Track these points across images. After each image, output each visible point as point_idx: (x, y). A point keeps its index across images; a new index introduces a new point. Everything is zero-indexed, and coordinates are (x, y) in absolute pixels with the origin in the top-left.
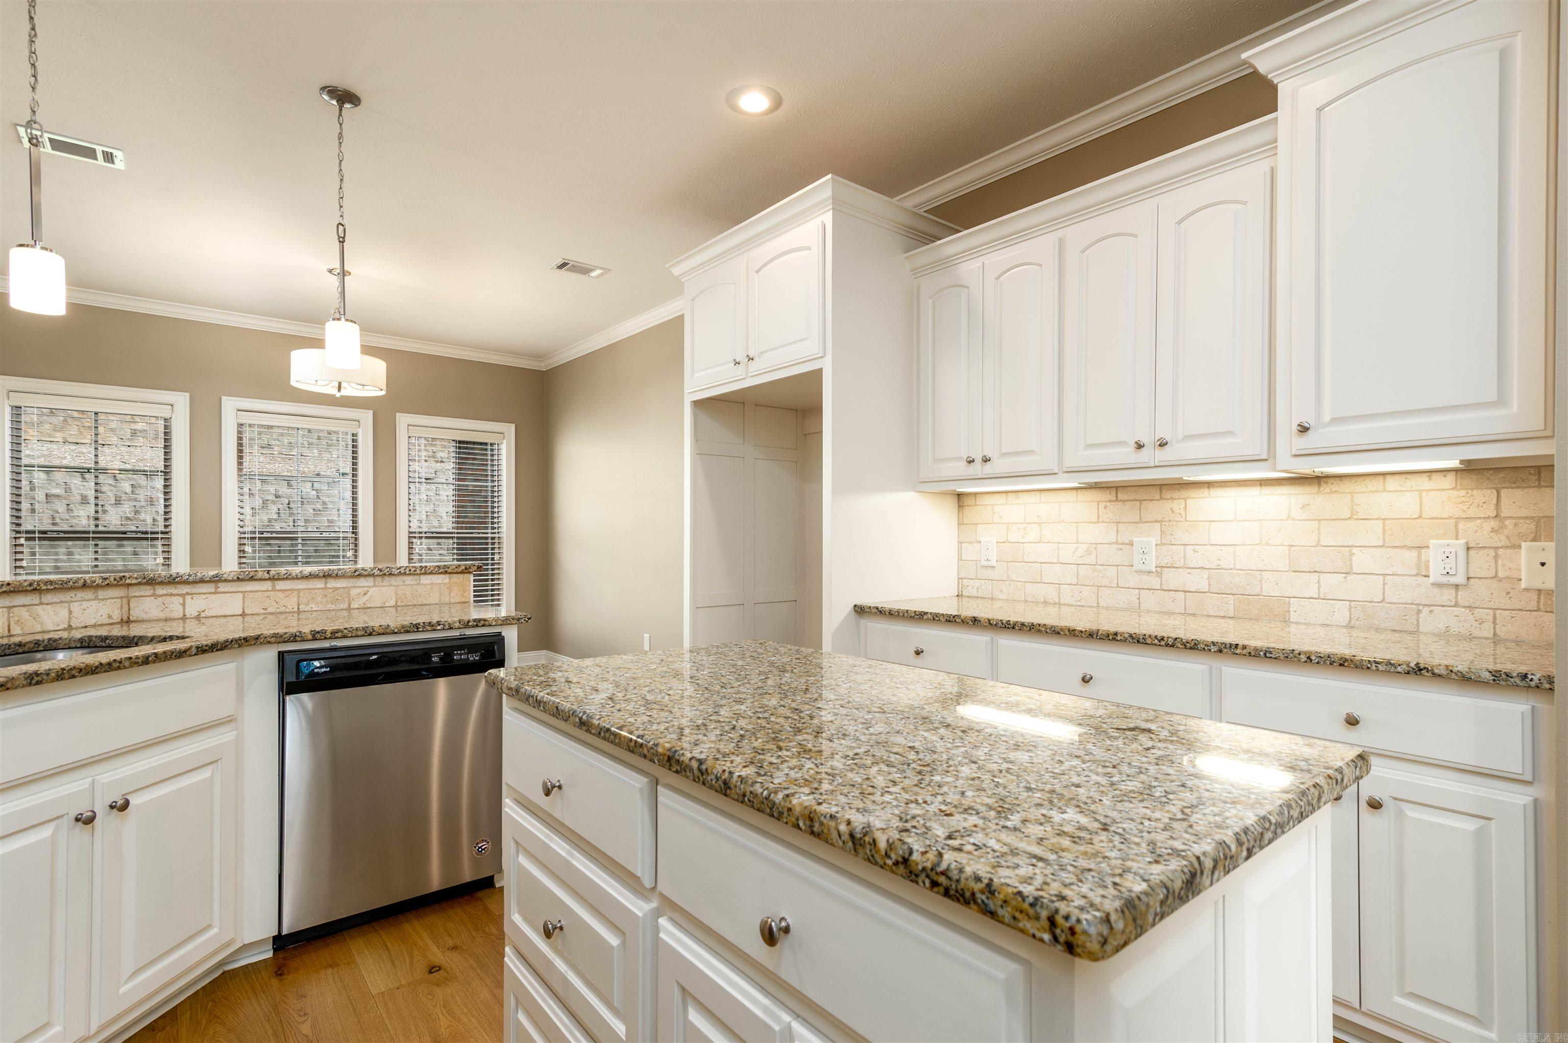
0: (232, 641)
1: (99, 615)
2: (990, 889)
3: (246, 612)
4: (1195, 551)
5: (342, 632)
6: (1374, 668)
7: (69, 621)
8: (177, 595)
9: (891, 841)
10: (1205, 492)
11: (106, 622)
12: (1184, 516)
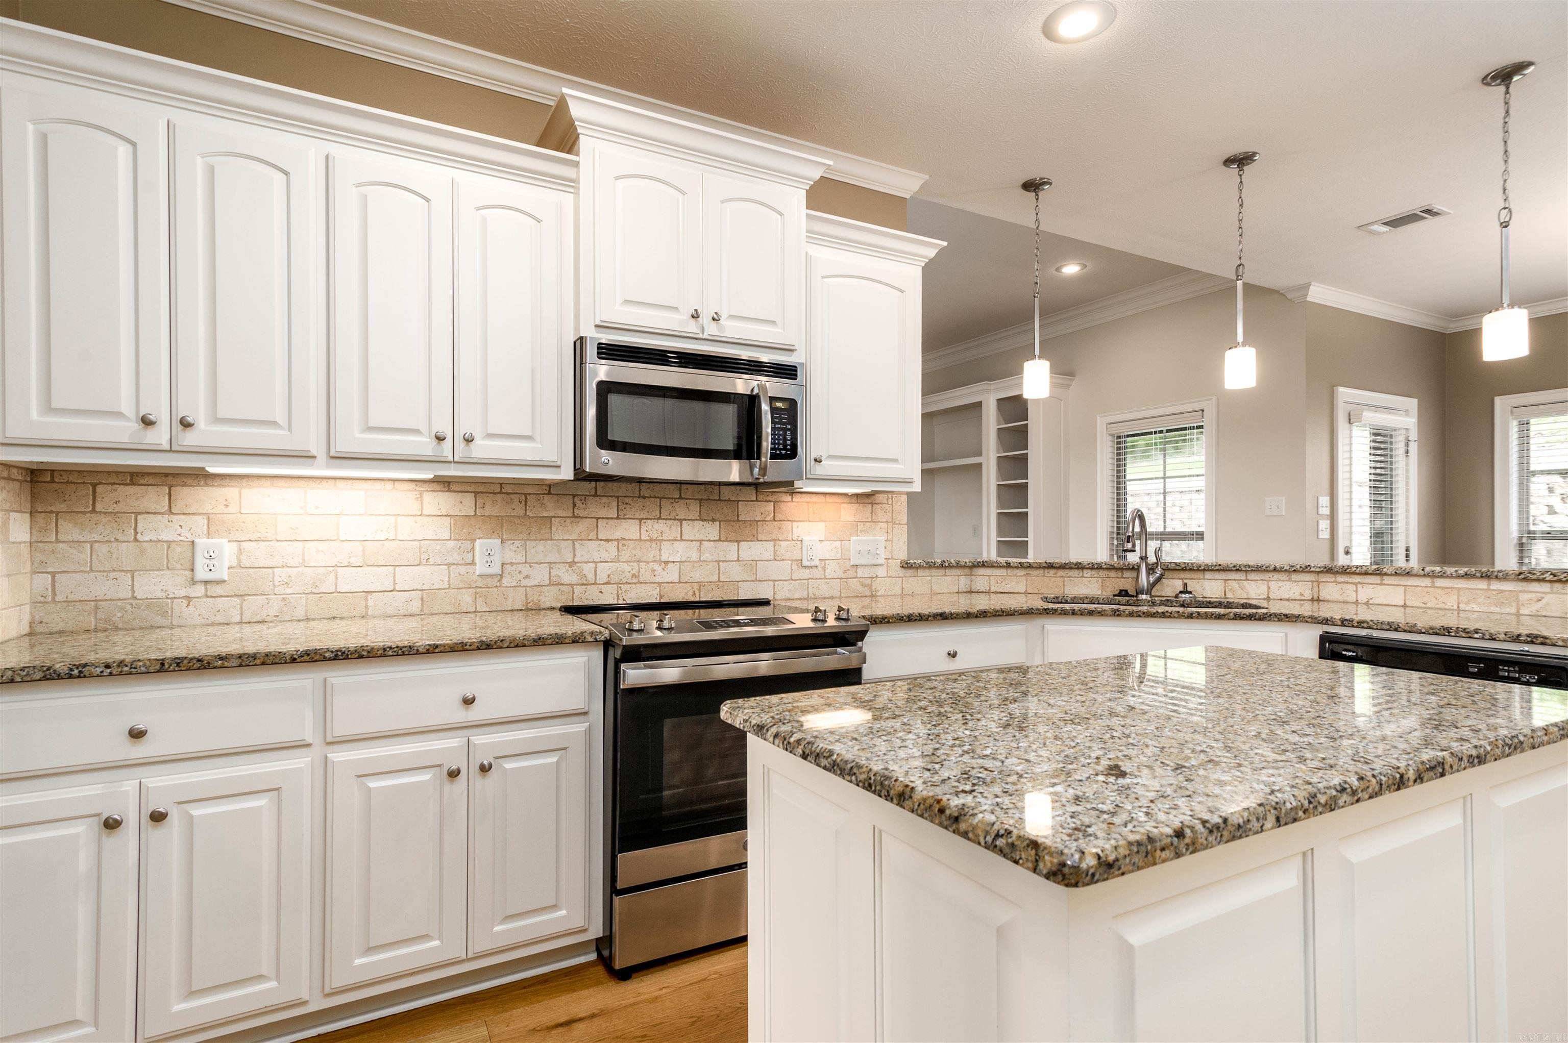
0: (1271, 615)
1: (1292, 592)
3: (1408, 604)
5: (1368, 623)
7: (1268, 594)
8: (1352, 583)
11: (1298, 598)
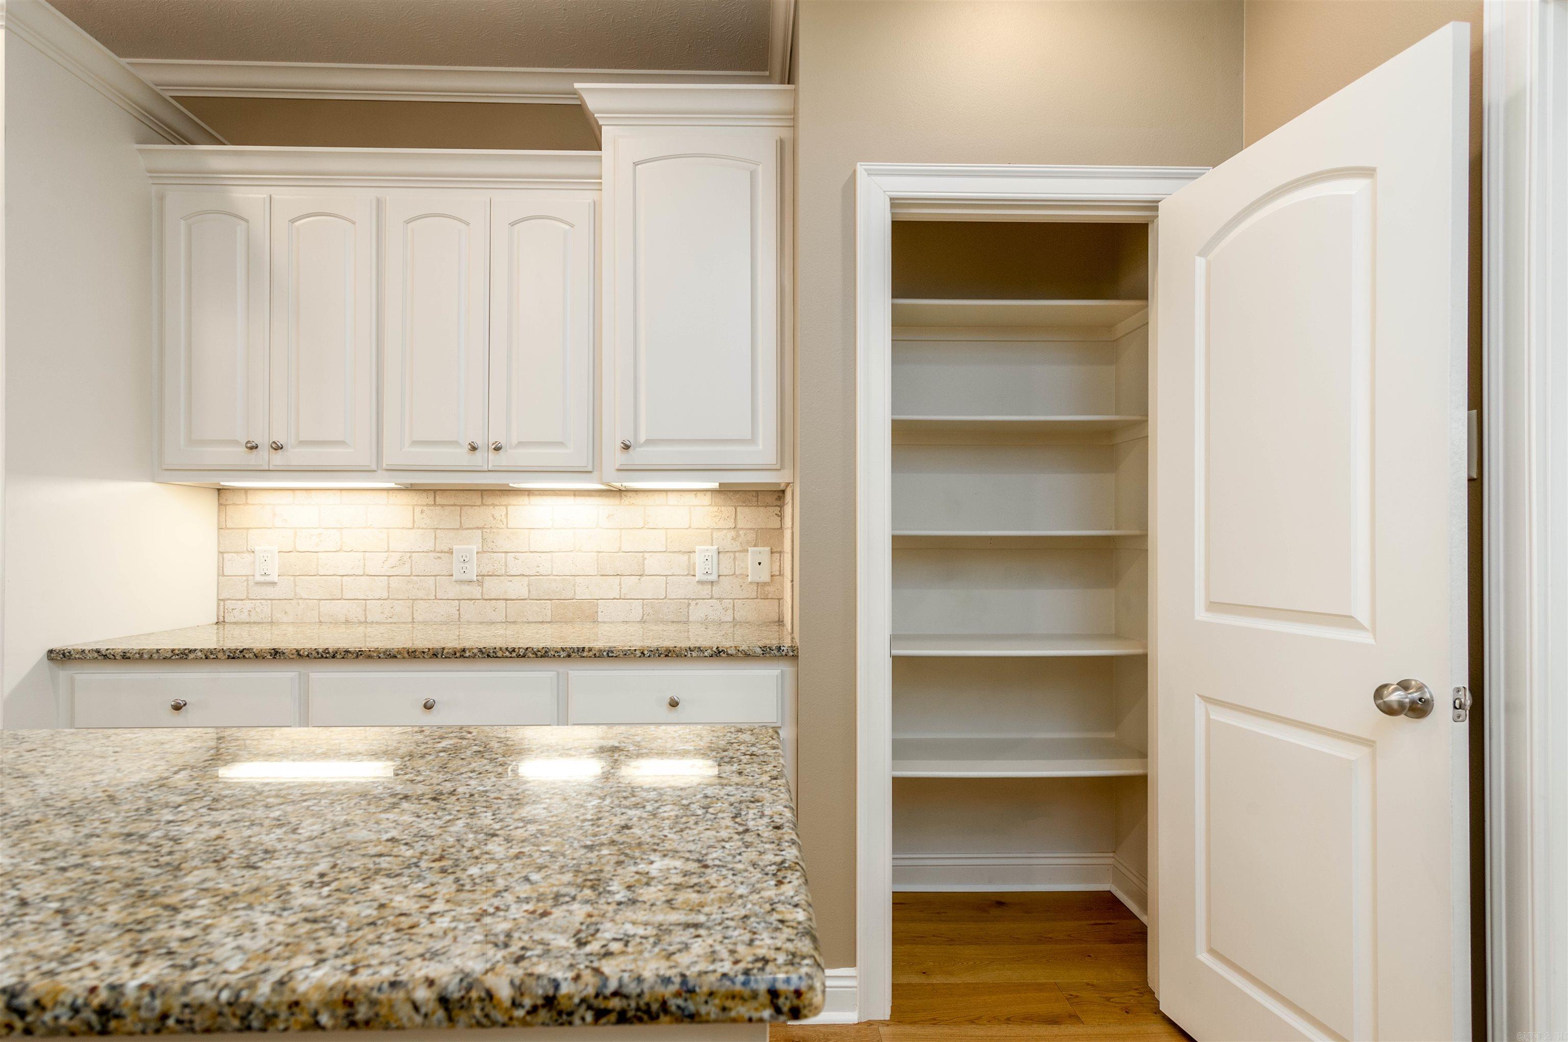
2: (688, 990)
4: (515, 558)
6: (689, 655)
9: (517, 982)
10: (524, 500)
12: (505, 523)
